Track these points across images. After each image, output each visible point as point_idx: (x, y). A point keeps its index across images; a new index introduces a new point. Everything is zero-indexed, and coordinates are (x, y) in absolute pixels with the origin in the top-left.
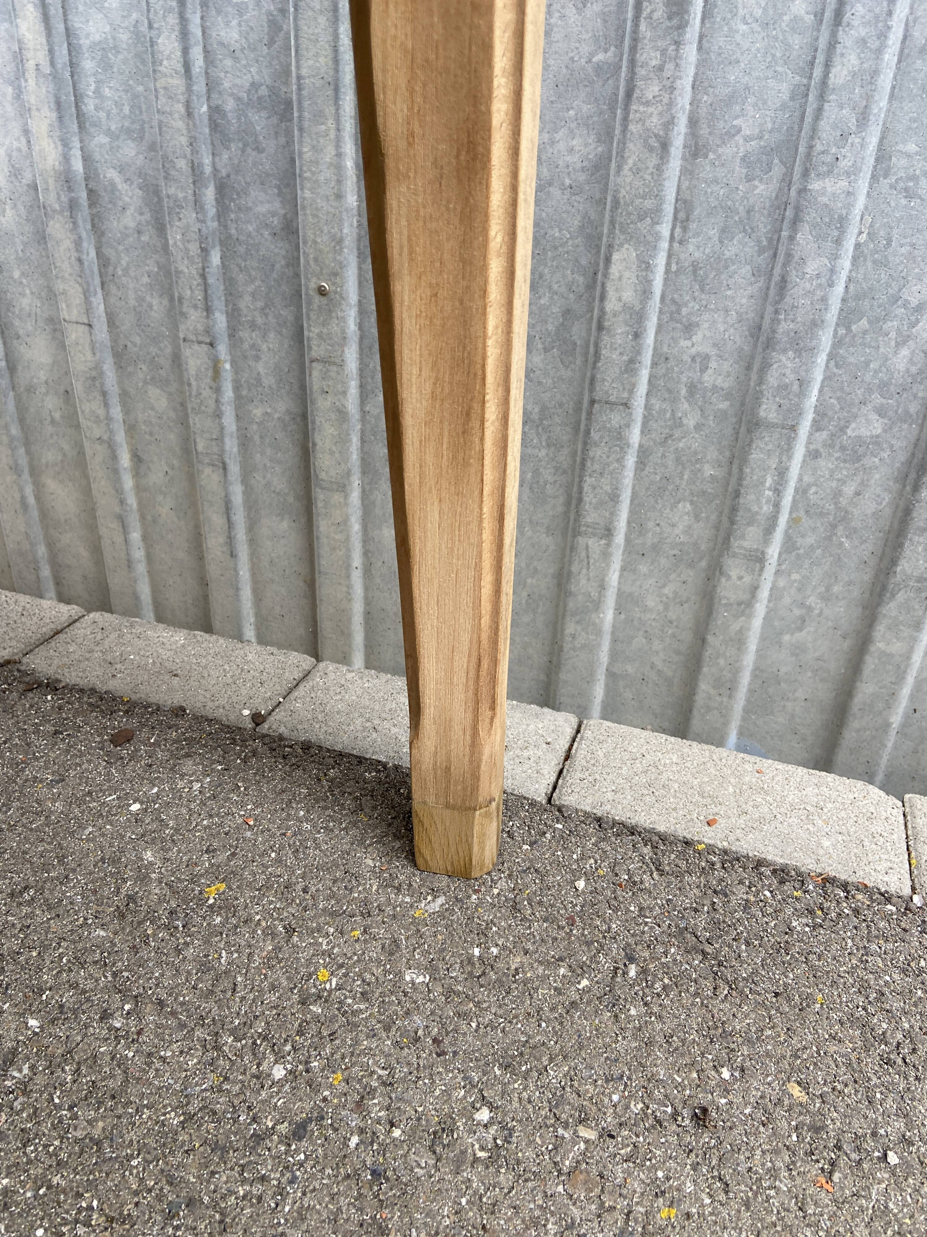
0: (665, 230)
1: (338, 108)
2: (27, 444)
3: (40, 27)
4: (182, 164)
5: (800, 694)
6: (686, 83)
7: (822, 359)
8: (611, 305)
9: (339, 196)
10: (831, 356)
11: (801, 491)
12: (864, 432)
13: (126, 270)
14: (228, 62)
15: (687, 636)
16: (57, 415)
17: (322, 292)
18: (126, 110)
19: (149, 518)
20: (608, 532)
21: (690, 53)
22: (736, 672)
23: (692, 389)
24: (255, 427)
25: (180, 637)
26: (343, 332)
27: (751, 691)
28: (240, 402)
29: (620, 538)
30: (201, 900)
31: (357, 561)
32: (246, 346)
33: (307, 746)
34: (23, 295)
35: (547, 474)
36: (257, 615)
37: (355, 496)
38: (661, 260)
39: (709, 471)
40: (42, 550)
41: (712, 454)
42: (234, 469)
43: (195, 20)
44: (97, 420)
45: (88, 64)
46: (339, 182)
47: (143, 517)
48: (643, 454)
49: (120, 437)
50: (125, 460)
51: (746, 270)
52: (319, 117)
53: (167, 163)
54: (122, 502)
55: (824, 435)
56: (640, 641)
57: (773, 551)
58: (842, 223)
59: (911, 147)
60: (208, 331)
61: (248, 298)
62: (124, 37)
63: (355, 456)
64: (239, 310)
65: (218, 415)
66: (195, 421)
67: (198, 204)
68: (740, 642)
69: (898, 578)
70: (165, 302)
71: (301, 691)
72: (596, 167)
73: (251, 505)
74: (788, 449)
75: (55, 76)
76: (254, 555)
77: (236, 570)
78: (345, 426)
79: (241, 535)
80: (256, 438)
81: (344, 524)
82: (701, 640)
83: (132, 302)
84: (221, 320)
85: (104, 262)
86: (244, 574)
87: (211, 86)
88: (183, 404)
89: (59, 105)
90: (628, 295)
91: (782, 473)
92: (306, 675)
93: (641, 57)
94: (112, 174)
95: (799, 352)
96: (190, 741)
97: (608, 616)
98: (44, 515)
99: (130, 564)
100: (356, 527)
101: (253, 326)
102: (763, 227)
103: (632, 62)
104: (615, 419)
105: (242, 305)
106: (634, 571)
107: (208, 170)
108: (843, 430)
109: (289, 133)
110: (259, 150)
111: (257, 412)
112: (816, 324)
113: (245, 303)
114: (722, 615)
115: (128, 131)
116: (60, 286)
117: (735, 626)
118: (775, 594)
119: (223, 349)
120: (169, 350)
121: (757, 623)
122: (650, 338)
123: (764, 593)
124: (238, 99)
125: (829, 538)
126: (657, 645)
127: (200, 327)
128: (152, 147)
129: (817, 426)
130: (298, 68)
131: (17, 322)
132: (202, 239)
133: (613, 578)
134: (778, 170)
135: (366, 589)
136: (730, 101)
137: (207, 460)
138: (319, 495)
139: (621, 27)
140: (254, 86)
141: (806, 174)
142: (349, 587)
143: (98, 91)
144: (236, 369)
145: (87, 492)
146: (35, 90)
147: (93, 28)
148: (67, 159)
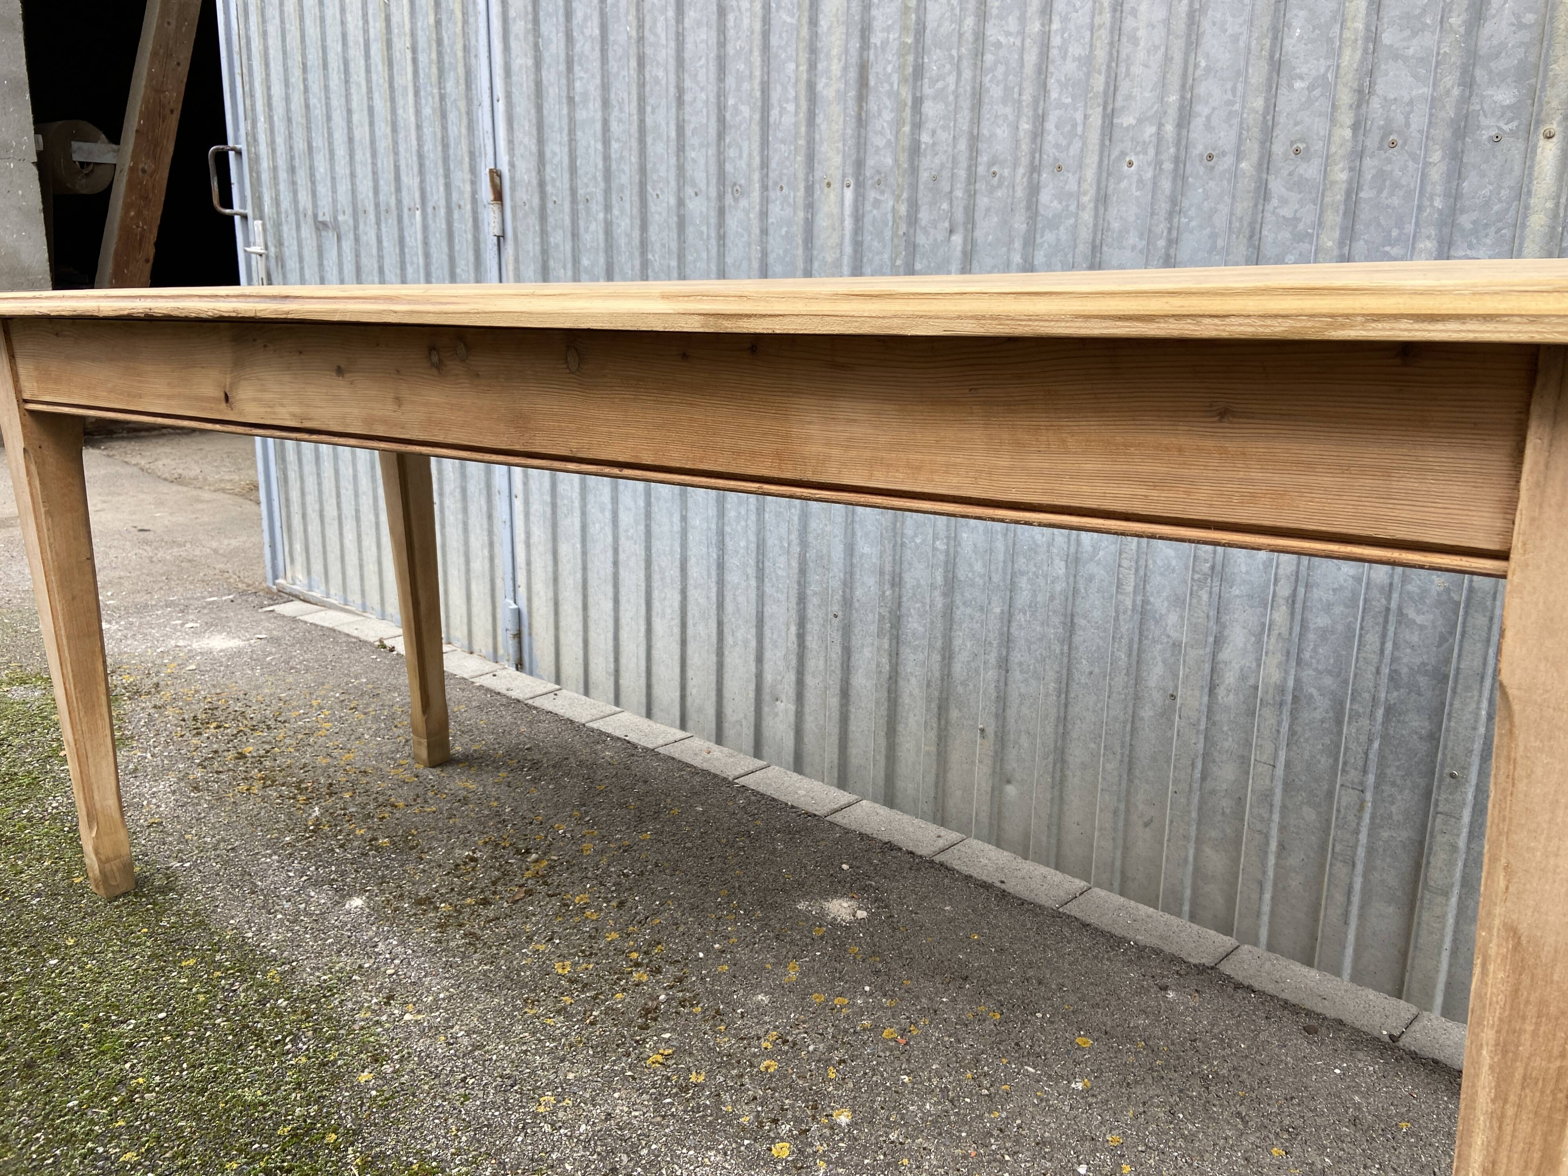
1: (1481, 686)
2: (1199, 823)
3: (1287, 616)
4: (1366, 695)
9: (1475, 729)
13: (1307, 740)
14: (1408, 651)
16: (1228, 811)
17: (1452, 776)
18: (1332, 661)
19: (1280, 886)
24: (1381, 843)
26: (1464, 799)
28: (1374, 827)
31: (1447, 944)
32: (1385, 794)
34: (1227, 740)
36: (1354, 968)
37: (1454, 900)
40: (1188, 893)
42: (1360, 868)
43: (1392, 629)
44: (1260, 819)
45: (1311, 636)
46: (1476, 721)
47: (1275, 884)
49: (1274, 832)
50: (1273, 846)
52: (1468, 688)
53: (1354, 693)
54: (1264, 873)
60: (1362, 783)
61: (1394, 769)
62: (1340, 628)
63: (1458, 875)
64: (1385, 774)
65: (1357, 832)
66: (1336, 832)
67: (1371, 716)
70: (1331, 761)
73: (1367, 892)
75: (1289, 640)
76: (1361, 927)
77: (1346, 934)
78: (1455, 855)
79: (1354, 910)
80: (1381, 850)
81: (1443, 917)
83: (1306, 757)
84: (1371, 778)
85: (1292, 732)
86: (1351, 938)
87: (1393, 660)
88: (1328, 821)
89: (1288, 653)
92: (1418, 1018)
94: (1312, 691)
96: (1356, 1042)
98: (1196, 869)
99: (1258, 915)
100: (1451, 921)
101: (1394, 784)
105: (1388, 771)
107: (1382, 700)
109: (1444, 691)
110: (1419, 694)
111: (1385, 834)
113: (1391, 771)
115: (1329, 671)
116: (1258, 741)
119: (1369, 796)
120: (1326, 787)
124: (1411, 669)
127: (1356, 780)
128: (1346, 682)
130: (1459, 662)
131: (1216, 754)
132: (1370, 734)
135: (1451, 965)
137: (1340, 858)
138: (1424, 895)
140: (1423, 664)
142: (1439, 962)
143: (1315, 650)
144: (1374, 807)
145: (1236, 861)
146: (1272, 643)
147: (1320, 621)
148: (1285, 679)
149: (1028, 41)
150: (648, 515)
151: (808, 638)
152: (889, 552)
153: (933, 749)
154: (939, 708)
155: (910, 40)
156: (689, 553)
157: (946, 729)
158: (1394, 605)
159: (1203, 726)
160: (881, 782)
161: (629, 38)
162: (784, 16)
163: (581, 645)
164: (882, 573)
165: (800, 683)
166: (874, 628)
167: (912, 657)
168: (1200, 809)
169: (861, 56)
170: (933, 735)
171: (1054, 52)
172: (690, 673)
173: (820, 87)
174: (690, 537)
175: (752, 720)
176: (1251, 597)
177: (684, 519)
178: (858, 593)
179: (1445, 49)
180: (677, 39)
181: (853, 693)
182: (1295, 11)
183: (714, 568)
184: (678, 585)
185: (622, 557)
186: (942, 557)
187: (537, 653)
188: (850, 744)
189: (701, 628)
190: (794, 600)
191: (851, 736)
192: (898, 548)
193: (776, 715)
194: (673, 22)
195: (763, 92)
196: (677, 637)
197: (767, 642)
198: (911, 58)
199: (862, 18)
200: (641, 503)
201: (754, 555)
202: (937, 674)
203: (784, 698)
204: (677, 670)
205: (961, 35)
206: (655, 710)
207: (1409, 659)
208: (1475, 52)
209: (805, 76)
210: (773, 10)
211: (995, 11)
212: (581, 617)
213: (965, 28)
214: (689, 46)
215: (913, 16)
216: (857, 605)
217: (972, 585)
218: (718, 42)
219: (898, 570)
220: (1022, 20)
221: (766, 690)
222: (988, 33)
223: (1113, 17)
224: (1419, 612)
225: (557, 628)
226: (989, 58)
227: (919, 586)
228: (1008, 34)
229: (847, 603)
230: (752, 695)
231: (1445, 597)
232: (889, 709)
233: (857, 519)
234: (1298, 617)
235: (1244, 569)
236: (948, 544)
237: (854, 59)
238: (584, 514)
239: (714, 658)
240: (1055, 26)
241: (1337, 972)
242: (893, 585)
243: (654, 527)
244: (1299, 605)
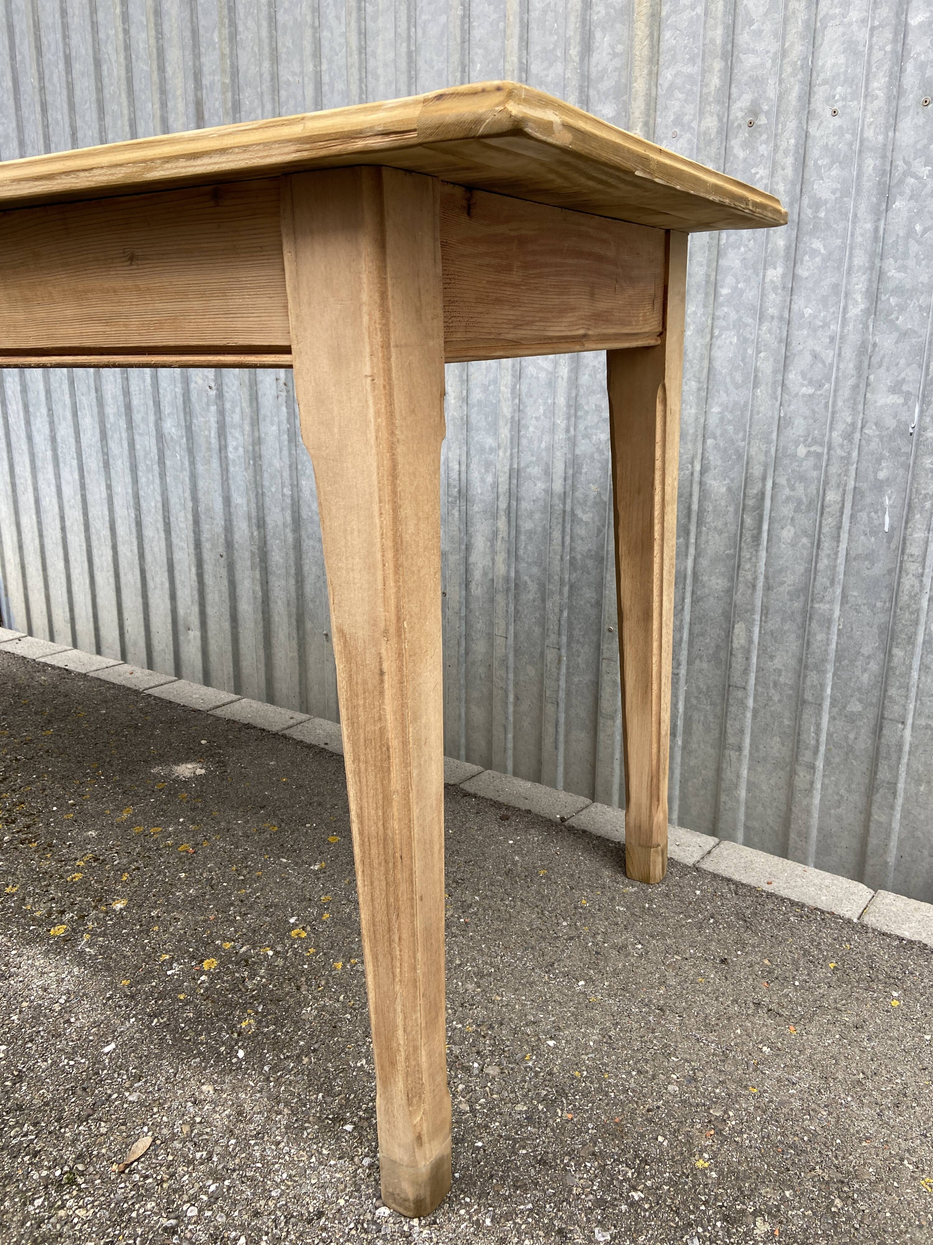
0: (757, 617)
2: (467, 687)
3: (506, 524)
4: (556, 577)
5: (844, 844)
6: (762, 563)
7: (830, 675)
8: (735, 645)
10: (834, 674)
11: (830, 735)
12: (854, 710)
13: (526, 616)
14: (580, 542)
15: (784, 808)
16: (483, 676)
17: (610, 631)
18: (536, 555)
19: (517, 727)
20: (740, 749)
21: (763, 554)
22: (808, 827)
23: (775, 684)
24: (574, 687)
25: (529, 784)
27: (819, 841)
28: (569, 675)
29: (746, 752)
30: (537, 874)
31: (617, 755)
32: (574, 650)
33: (584, 832)
34: (479, 622)
35: (711, 718)
36: (565, 782)
37: (618, 722)
38: (756, 630)
39: (786, 722)
40: (463, 740)
41: (787, 714)
42: (562, 706)
43: (568, 526)
44: (502, 679)
45: (523, 537)
47: (515, 727)
48: (755, 712)
49: (511, 687)
50: (511, 698)
51: (794, 635)
53: (550, 577)
54: (507, 718)
55: (836, 709)
56: (760, 809)
57: (820, 764)
58: (829, 621)
59: (855, 594)
60: (558, 643)
61: (577, 630)
62: (539, 529)
63: (619, 702)
64: (573, 635)
65: (558, 680)
66: (547, 682)
67: (561, 593)
68: (808, 812)
69: (878, 782)
70: (541, 630)
71: (584, 812)
72: (728, 591)
73: (568, 724)
74: (819, 715)
75: (509, 542)
76: (566, 750)
77: (557, 756)
79: (561, 738)
80: (574, 692)
81: (613, 735)
82: (789, 810)
83: (526, 629)
84: (564, 639)
85: (517, 611)
86: (561, 759)
87: (572, 549)
88: (542, 674)
89: (509, 551)
90: (742, 641)
91: (818, 726)
92: (587, 806)
93: (743, 554)
94: (526, 578)
95: (818, 672)
96: (533, 823)
97: (743, 793)
98: (467, 722)
99: (505, 750)
100: (617, 737)
101: (578, 642)
102: (799, 620)
103: (739, 556)
104: (740, 694)
105: (574, 633)
106: (755, 770)
107: (567, 580)
108: (845, 707)
109: (602, 568)
110: (588, 573)
111: (576, 680)
112: (824, 660)
113: (576, 632)
114: (798, 796)
115: (536, 563)
116: (496, 621)
117: (805, 803)
118: (824, 787)
119: (563, 651)
120: (539, 650)
121: (816, 801)
122: (754, 660)
123: (818, 785)
124: (582, 555)
125: (846, 760)
126: (769, 812)
127: (555, 641)
128: (545, 569)
129: (832, 705)
131: (473, 634)
132: (561, 606)
133: (745, 773)
134: (802, 598)
135: (621, 771)
136: (780, 571)
137: (550, 701)
138: (601, 720)
139: (735, 542)
140: (589, 550)
141: (812, 601)
142: (613, 769)
143: (525, 548)
144: (568, 660)
145: (490, 712)
146: (500, 545)
147: (527, 525)
148: (508, 572)
149: (306, 79)
150: (83, 487)
151: (206, 576)
152: (253, 500)
153: (295, 654)
154: (297, 621)
155: (227, 81)
156: (116, 516)
157: (304, 638)
158: (568, 508)
159: (463, 614)
160: (263, 685)
161: (34, 87)
162: (141, 65)
163: (44, 600)
164: (250, 519)
165: (203, 613)
166: (248, 563)
167: (277, 584)
168: (466, 677)
169: (196, 96)
170: (294, 643)
171: (325, 88)
172: (126, 615)
173: (171, 120)
174: (115, 502)
175: (171, 647)
176: (485, 512)
177: (109, 487)
178: (237, 536)
179: (568, 75)
180: (68, 87)
181: (240, 617)
182: (477, 50)
183: (133, 525)
184: (109, 543)
185: (68, 523)
186: (289, 501)
187: (13, 611)
188: (242, 658)
189: (130, 577)
190: (192, 547)
191: (241, 652)
192: (260, 496)
193: (189, 641)
194: (63, 73)
195: (131, 127)
196: (113, 586)
197: (178, 582)
198: (229, 95)
199: (194, 65)
200: (76, 476)
201: (161, 512)
202: (294, 595)
203: (192, 627)
204: (115, 613)
205: (261, 76)
206: (104, 648)
207: (582, 548)
208: (588, 77)
209: (158, 113)
210: (134, 60)
211: (284, 56)
212: (41, 577)
213: (264, 69)
214: (78, 93)
215: (228, 62)
216: (236, 546)
217: (312, 522)
218: (97, 88)
219: (261, 515)
220: (302, 62)
221: (181, 622)
222: (281, 74)
223: (360, 58)
224: (584, 512)
225: (25, 588)
226: (283, 93)
227: (277, 526)
228: (294, 74)
229: (229, 544)
230: (170, 626)
231: (598, 500)
232: (264, 627)
233: (230, 476)
234: (513, 524)
235: (479, 491)
236: (292, 490)
237: (191, 98)
238: (36, 489)
239: (140, 600)
240: (324, 67)
241: (553, 784)
242: (259, 527)
243: (89, 496)
244: (513, 515)
